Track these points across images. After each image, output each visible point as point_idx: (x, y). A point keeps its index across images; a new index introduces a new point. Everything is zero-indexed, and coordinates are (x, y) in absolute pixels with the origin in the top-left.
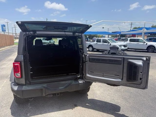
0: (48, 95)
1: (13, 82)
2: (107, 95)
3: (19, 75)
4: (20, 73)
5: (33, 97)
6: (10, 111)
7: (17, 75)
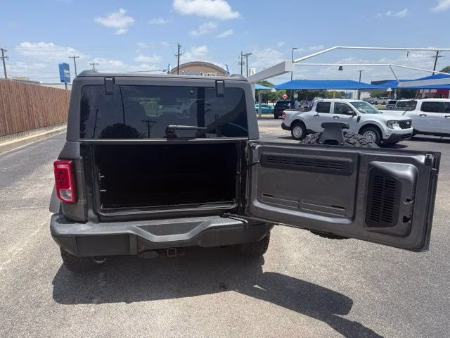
0: (145, 253)
1: (58, 212)
2: (321, 265)
3: (70, 195)
4: (70, 189)
5: (105, 256)
6: (51, 287)
7: (65, 195)
